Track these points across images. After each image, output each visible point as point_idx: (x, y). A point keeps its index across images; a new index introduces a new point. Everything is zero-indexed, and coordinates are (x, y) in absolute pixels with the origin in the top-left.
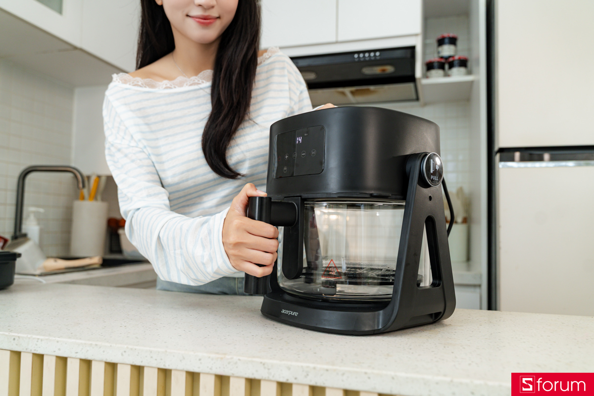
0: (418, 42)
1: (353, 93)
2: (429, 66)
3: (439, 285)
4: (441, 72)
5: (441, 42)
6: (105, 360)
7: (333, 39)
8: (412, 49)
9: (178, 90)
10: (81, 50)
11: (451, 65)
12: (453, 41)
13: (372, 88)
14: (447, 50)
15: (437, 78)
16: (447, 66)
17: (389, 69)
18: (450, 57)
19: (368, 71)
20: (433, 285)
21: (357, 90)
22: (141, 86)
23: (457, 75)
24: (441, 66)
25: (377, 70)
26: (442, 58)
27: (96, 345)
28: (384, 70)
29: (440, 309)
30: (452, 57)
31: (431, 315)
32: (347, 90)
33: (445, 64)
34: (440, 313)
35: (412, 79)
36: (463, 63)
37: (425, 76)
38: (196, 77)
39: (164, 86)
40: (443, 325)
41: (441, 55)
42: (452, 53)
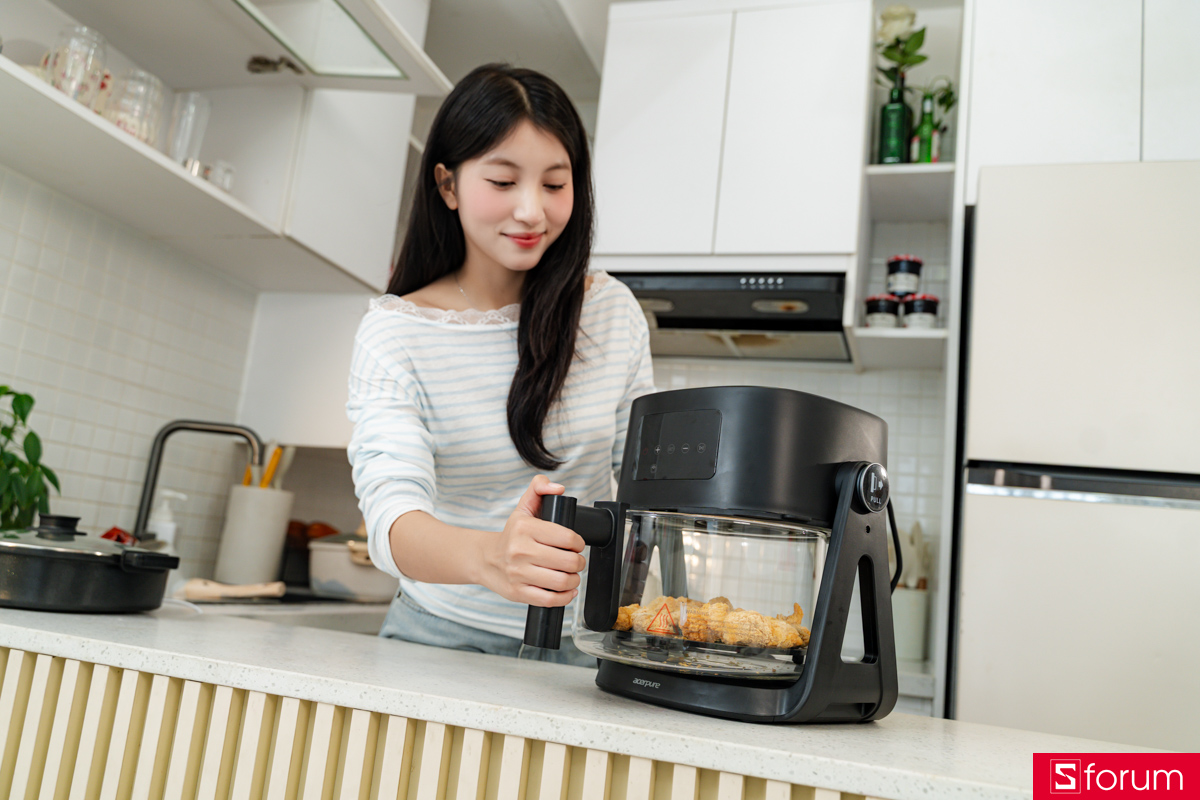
0: (851, 269)
1: (735, 339)
2: (872, 307)
3: (873, 661)
4: (890, 318)
5: (894, 267)
7: (708, 250)
8: (840, 277)
9: (468, 327)
10: (290, 239)
11: (910, 309)
12: (915, 268)
13: (769, 334)
14: (903, 283)
15: (883, 327)
16: (901, 309)
17: (800, 307)
18: (908, 294)
19: (763, 307)
20: (865, 660)
21: (743, 336)
22: (414, 315)
23: (919, 326)
24: (892, 308)
25: (778, 307)
26: (893, 294)
28: (789, 308)
29: (873, 698)
30: (913, 294)
31: (858, 706)
32: (726, 335)
33: (899, 306)
34: (872, 705)
35: (836, 325)
36: (931, 307)
37: (864, 324)
38: (497, 312)
39: (449, 318)
40: (877, 727)
41: (892, 289)
42: (911, 288)
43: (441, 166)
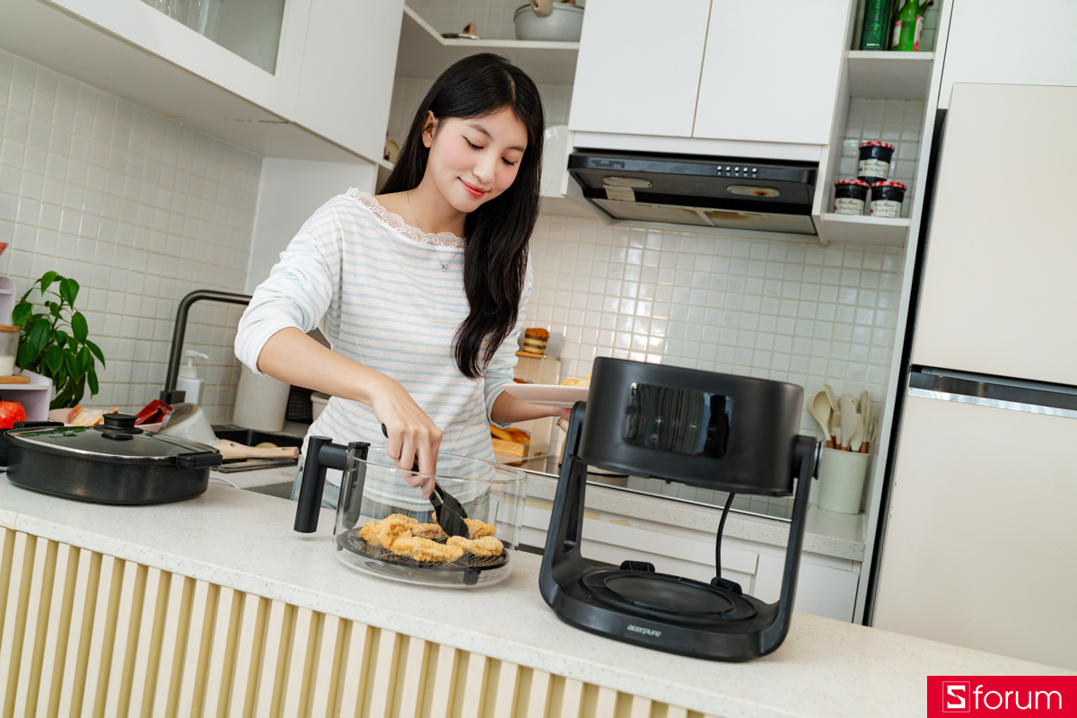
0: (824, 159)
1: (706, 213)
2: (841, 191)
4: (859, 202)
5: (865, 153)
6: (368, 623)
7: (687, 134)
8: (816, 164)
10: (295, 124)
11: (877, 195)
12: (886, 154)
13: (741, 213)
14: (873, 168)
15: (850, 213)
16: (869, 192)
17: (772, 193)
18: (877, 179)
19: (736, 191)
21: (715, 212)
23: (884, 214)
24: (860, 194)
25: (751, 192)
26: (862, 179)
27: (360, 606)
28: (762, 194)
30: (882, 180)
32: (700, 211)
33: (868, 191)
35: (806, 209)
36: (897, 194)
37: (832, 208)
41: (862, 174)
42: (881, 175)
43: (431, 113)
